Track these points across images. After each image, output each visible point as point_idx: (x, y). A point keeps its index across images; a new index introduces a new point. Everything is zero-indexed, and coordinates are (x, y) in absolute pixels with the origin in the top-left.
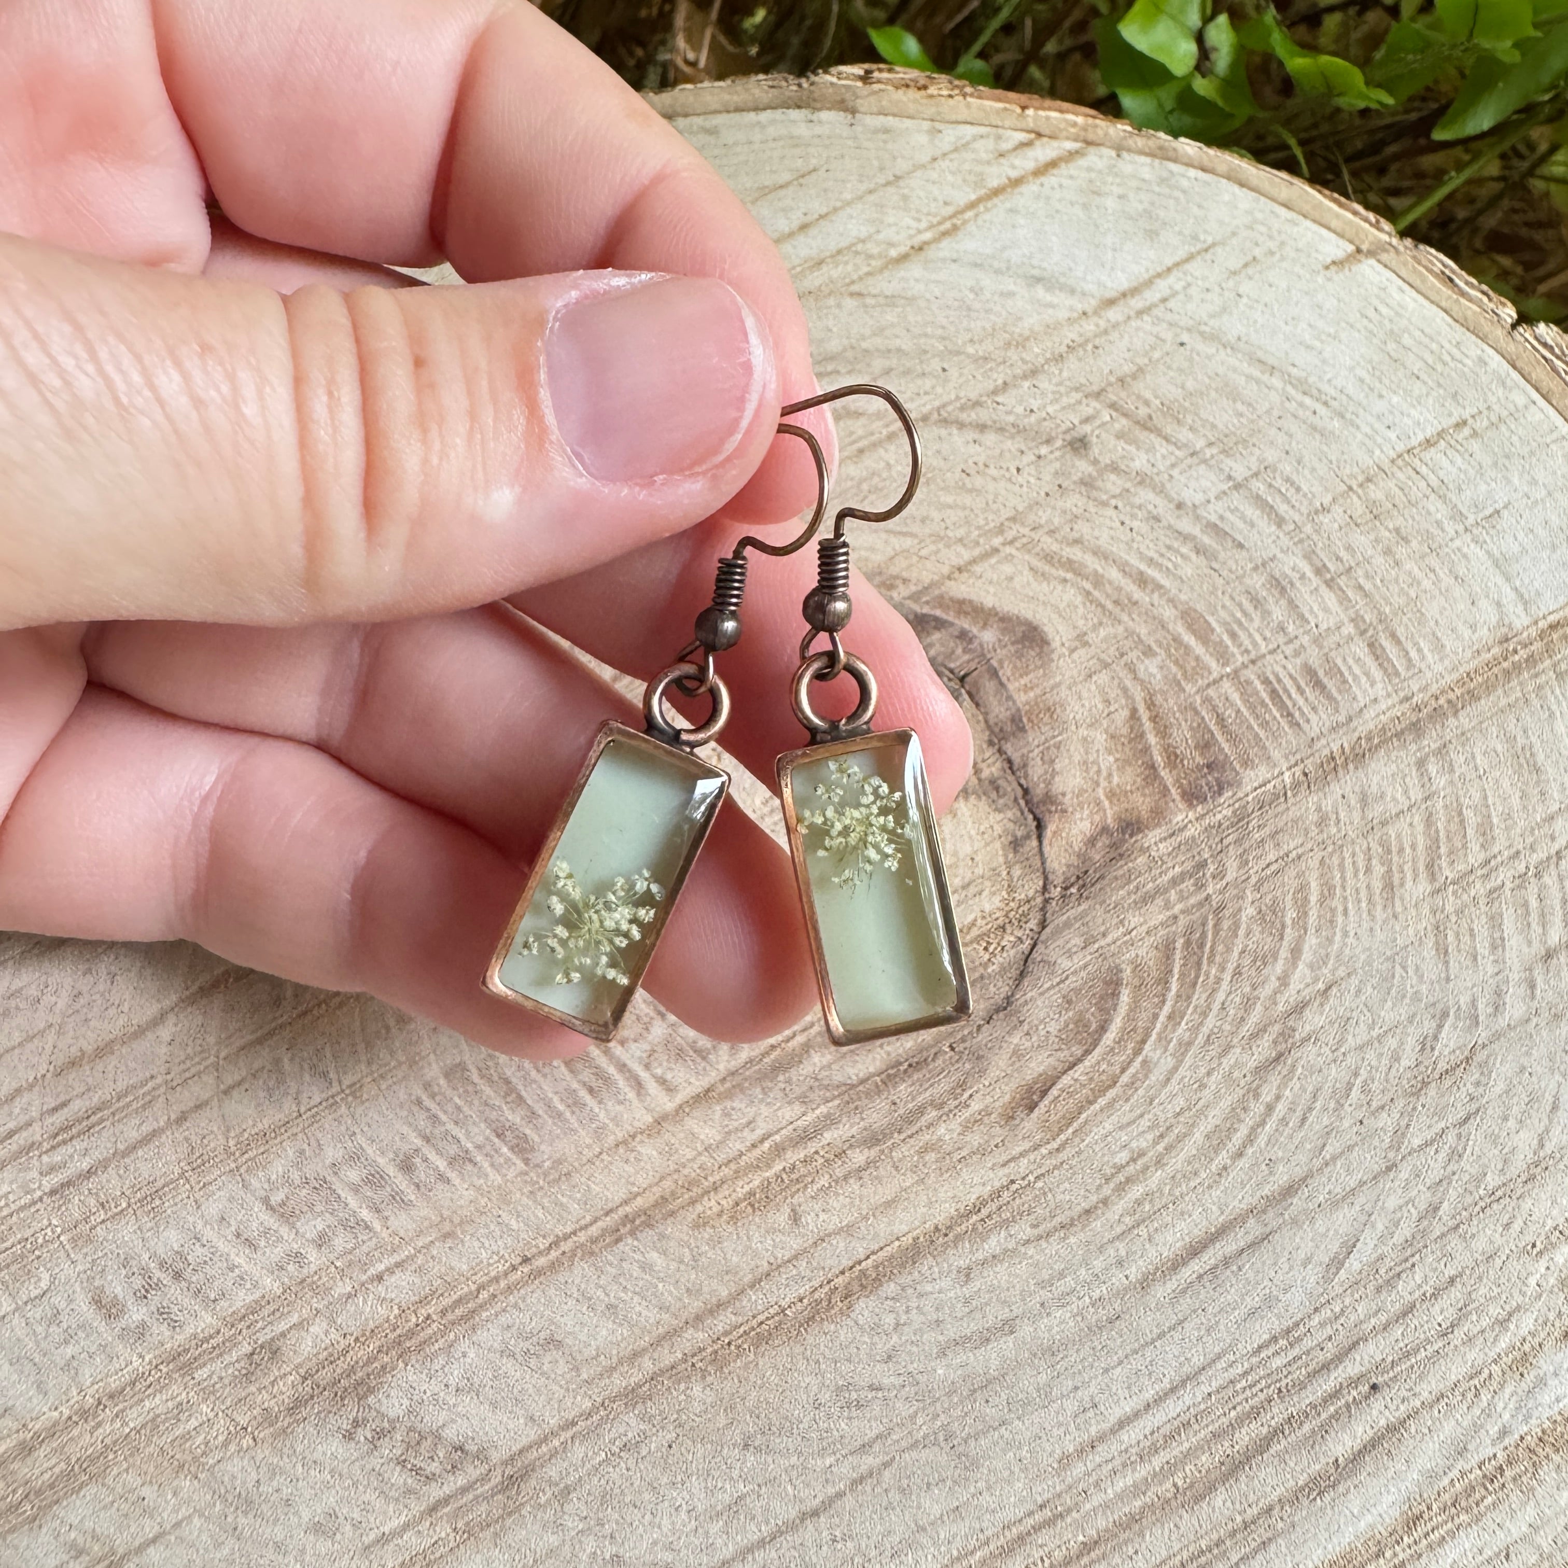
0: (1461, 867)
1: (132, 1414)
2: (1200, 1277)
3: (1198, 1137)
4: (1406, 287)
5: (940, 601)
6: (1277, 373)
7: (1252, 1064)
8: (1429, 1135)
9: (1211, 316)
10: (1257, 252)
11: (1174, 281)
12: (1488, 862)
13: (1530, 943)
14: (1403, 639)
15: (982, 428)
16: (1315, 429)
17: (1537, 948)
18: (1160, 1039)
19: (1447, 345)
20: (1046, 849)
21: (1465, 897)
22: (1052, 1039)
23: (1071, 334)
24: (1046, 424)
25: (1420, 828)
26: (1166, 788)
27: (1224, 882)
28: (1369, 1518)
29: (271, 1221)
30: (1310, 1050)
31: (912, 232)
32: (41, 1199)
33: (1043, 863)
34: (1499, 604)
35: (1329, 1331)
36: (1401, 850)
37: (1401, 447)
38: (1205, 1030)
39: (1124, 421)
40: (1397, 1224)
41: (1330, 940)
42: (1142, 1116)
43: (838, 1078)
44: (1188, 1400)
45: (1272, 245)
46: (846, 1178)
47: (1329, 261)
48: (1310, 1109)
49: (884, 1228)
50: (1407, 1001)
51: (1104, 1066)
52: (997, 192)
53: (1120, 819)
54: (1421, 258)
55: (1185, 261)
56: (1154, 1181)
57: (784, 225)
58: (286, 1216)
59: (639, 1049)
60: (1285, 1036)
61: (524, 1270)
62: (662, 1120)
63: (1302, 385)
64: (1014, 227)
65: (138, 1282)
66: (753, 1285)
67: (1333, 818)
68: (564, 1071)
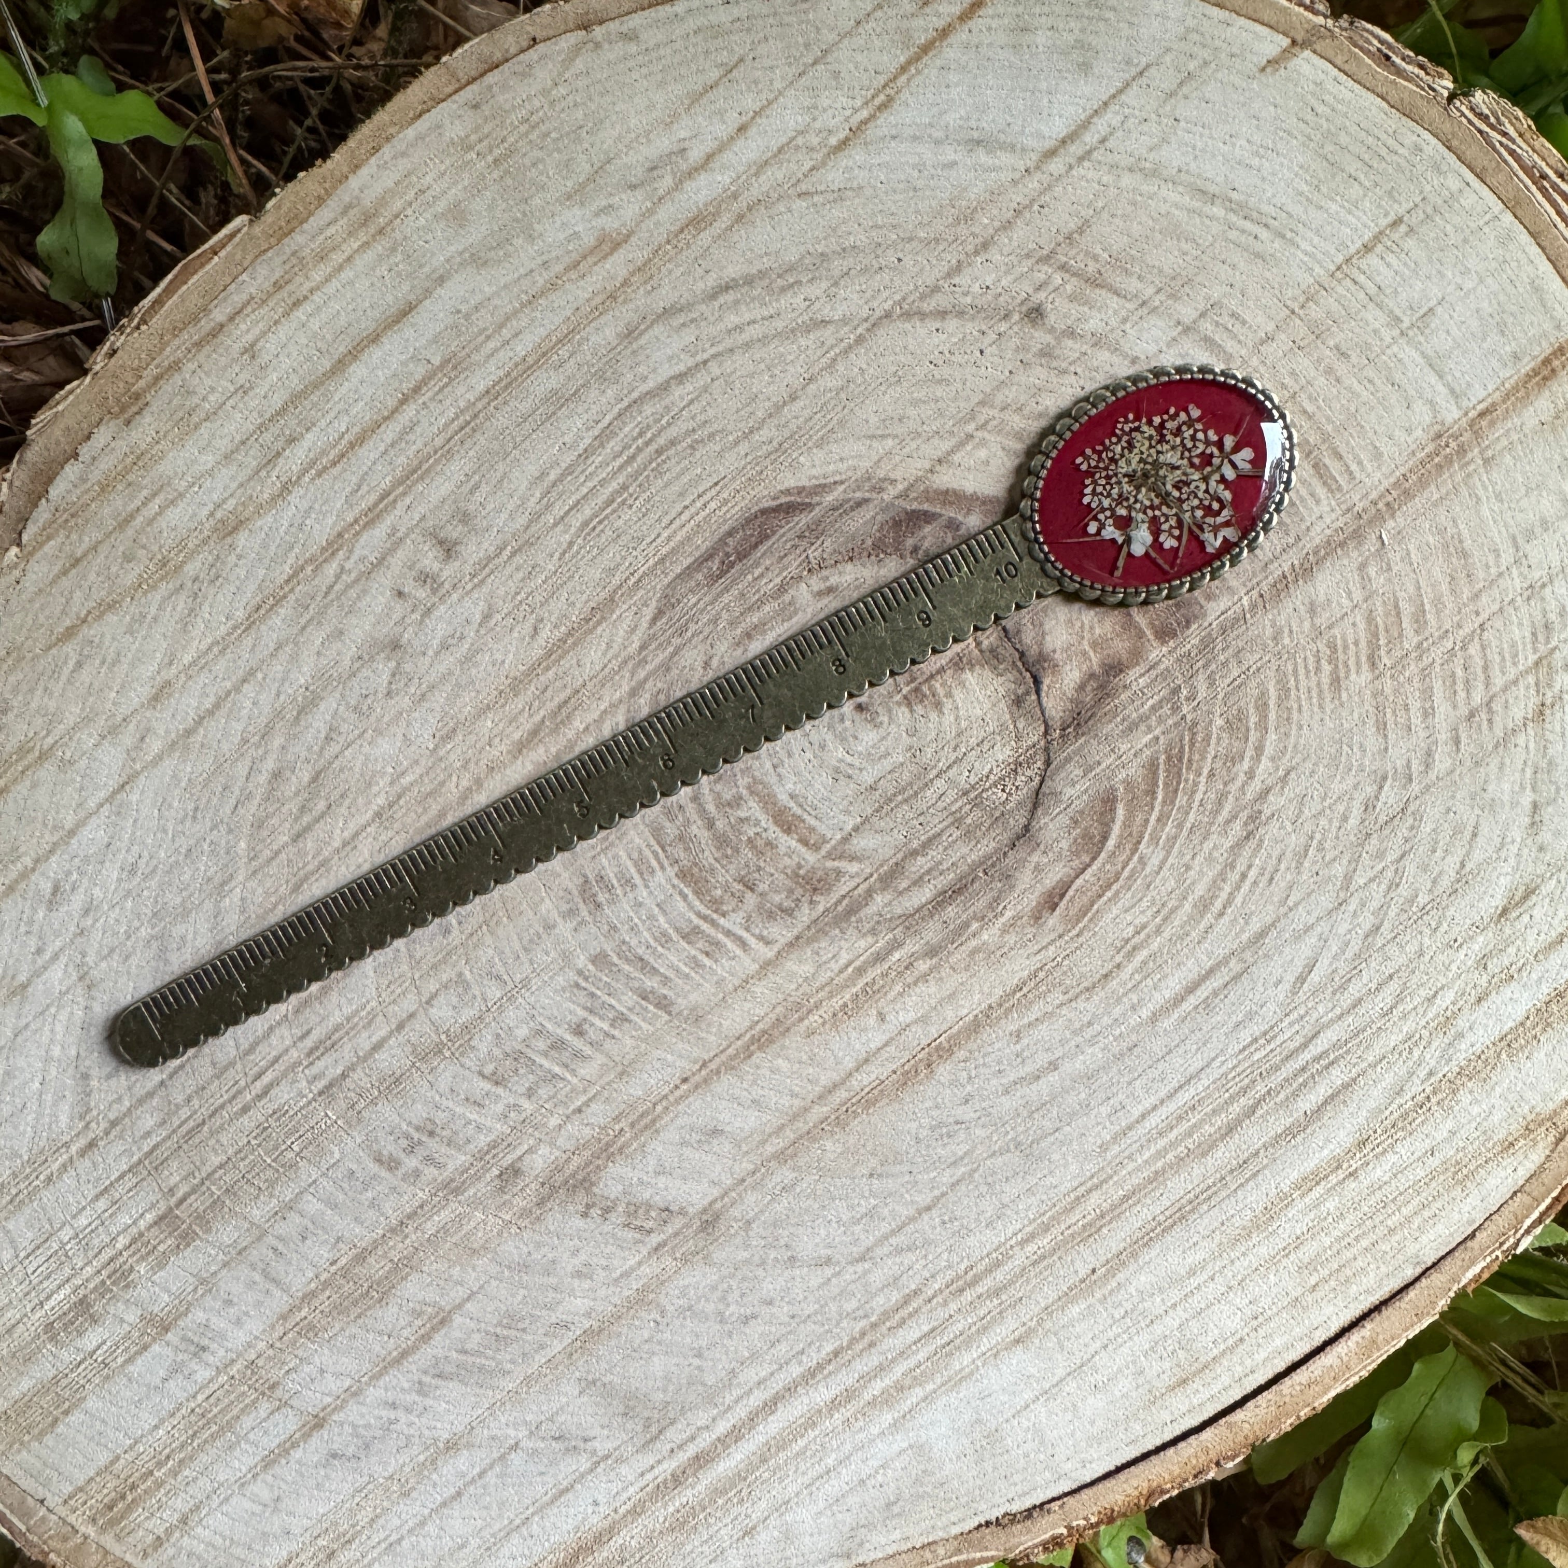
0: (1398, 653)
1: (427, 1225)
2: (1196, 1007)
3: (1187, 907)
4: (1342, 77)
5: (927, 495)
6: (1218, 202)
7: (1228, 844)
8: (1371, 874)
9: (1152, 149)
10: (1192, 66)
11: (1111, 117)
12: (1420, 645)
13: (1455, 707)
14: (1344, 454)
15: (942, 314)
16: (1258, 255)
17: (1464, 711)
18: (1151, 839)
19: (1383, 136)
20: (1044, 700)
21: (1401, 678)
22: (1065, 853)
23: (1017, 197)
25: (1362, 626)
26: (1141, 630)
27: (1196, 703)
28: (1332, 1147)
29: (487, 1086)
30: (1274, 825)
31: (848, 113)
32: (314, 1099)
33: (1043, 713)
35: (1297, 1027)
36: (1346, 647)
37: (1340, 259)
38: (1189, 825)
39: (1074, 281)
40: (1347, 944)
41: (1287, 735)
42: (1141, 899)
43: (899, 911)
44: (1192, 1092)
45: (1206, 54)
46: (915, 983)
47: (1264, 61)
48: (1276, 871)
49: (950, 1014)
50: (1353, 772)
51: (1108, 867)
52: (925, 49)
53: (1104, 664)
54: (1356, 38)
55: (1120, 91)
56: (1155, 945)
57: (722, 130)
58: (498, 1081)
59: (739, 917)
60: (1254, 818)
61: (685, 1087)
62: (766, 966)
63: (1243, 210)
64: (948, 86)
65: (404, 1143)
66: (857, 1070)
67: (1286, 630)
68: (683, 944)
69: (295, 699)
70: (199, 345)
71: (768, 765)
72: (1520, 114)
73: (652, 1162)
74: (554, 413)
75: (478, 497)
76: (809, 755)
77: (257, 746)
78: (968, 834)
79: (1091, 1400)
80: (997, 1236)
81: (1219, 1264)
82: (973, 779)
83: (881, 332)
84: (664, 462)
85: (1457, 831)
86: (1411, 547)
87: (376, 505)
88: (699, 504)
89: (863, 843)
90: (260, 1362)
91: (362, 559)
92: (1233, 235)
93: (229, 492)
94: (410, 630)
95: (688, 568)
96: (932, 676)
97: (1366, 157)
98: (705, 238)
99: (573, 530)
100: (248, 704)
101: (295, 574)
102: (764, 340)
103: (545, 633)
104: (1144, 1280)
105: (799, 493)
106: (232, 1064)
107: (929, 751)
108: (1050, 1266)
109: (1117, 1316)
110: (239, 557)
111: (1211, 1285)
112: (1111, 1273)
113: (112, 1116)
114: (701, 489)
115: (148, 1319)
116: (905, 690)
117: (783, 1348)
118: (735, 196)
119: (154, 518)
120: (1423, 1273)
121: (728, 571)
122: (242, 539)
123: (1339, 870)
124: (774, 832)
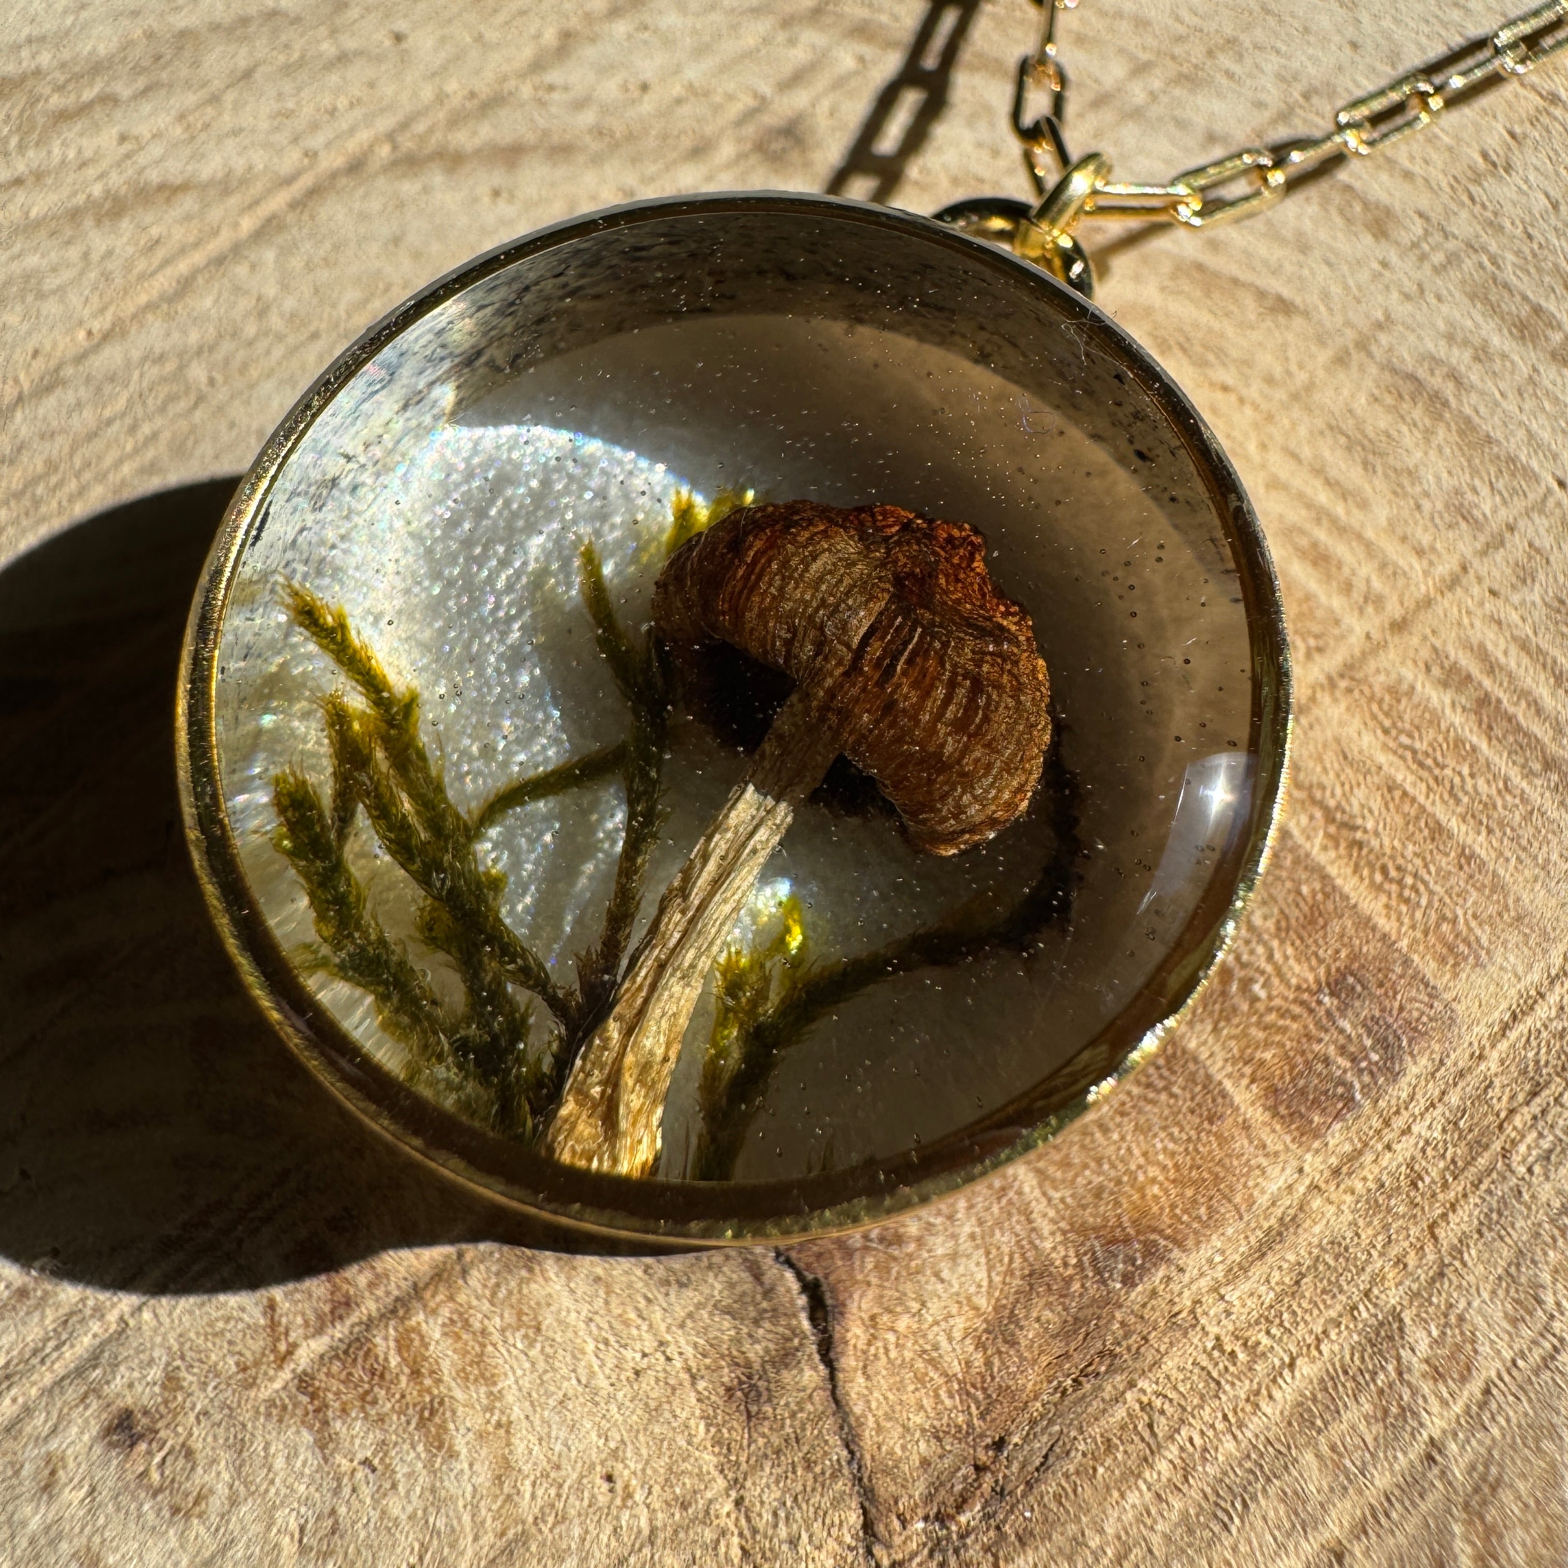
15: (512, 155)
20: (855, 1386)
24: (686, 109)
27: (1475, 1387)
53: (1083, 1230)
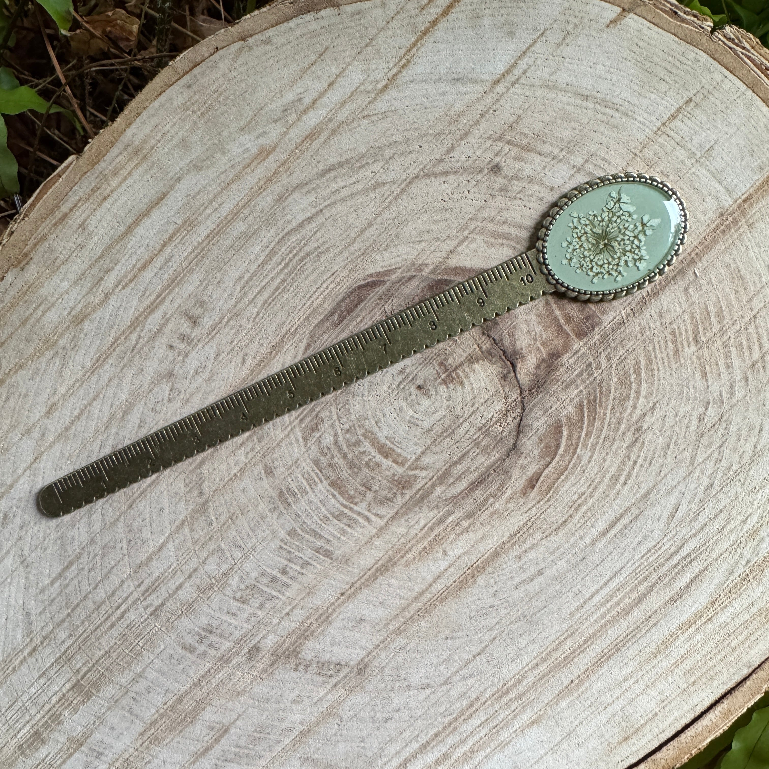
0: (710, 335)
1: (213, 681)
2: (615, 535)
3: (606, 481)
4: (652, 26)
5: (446, 271)
6: (590, 99)
7: (625, 446)
8: (705, 455)
9: (552, 74)
10: (569, 28)
11: (527, 60)
12: (721, 329)
13: (744, 361)
15: (446, 173)
16: (614, 126)
17: (748, 362)
18: (583, 446)
19: (677, 56)
20: (518, 376)
21: (713, 348)
22: (537, 457)
23: (480, 107)
24: (477, 162)
25: (688, 321)
26: (568, 334)
27: (601, 370)
28: (696, 606)
29: (239, 604)
30: (650, 433)
31: (386, 71)
32: (148, 618)
33: (519, 383)
34: (716, 198)
35: (672, 542)
36: (681, 334)
37: (659, 124)
38: (602, 437)
39: (515, 149)
40: (695, 495)
41: (652, 384)
42: (580, 479)
43: (450, 495)
44: (617, 581)
45: (576, 21)
46: (462, 533)
47: (609, 21)
48: (653, 458)
49: (481, 548)
50: (691, 401)
52: (425, 33)
53: (549, 354)
54: (658, 4)
55: (531, 46)
56: (590, 503)
57: (319, 86)
58: (244, 601)
59: (364, 505)
60: (638, 430)
61: (343, 597)
62: (381, 529)
63: (604, 103)
64: (438, 52)
65: (197, 638)
66: (434, 582)
67: (647, 327)
68: (336, 521)
69: (121, 407)
70: (55, 225)
71: (373, 423)
72: (752, 36)
73: (328, 640)
74: (244, 244)
75: (207, 292)
76: (395, 415)
77: (103, 433)
78: (484, 451)
79: (576, 752)
80: (517, 666)
81: (640, 674)
82: (483, 422)
83: (414, 185)
84: (304, 265)
85: (751, 429)
86: (712, 276)
87: (155, 301)
88: (324, 286)
89: (427, 460)
90: (131, 759)
91: (150, 331)
92: (600, 116)
93: (77, 301)
94: (178, 365)
95: (322, 320)
96: (457, 368)
97: (669, 68)
98: (316, 144)
99: (259, 306)
100: (97, 412)
101: (116, 341)
102: (351, 196)
103: (249, 360)
104: (599, 685)
105: (377, 275)
106: (103, 602)
107: (459, 408)
108: (548, 681)
109: (587, 706)
110: (86, 335)
111: (637, 685)
112: (582, 682)
113: (44, 634)
114: (325, 278)
115: (71, 740)
116: (443, 376)
117: (407, 734)
118: (330, 120)
119: (40, 318)
120: (754, 671)
121: (343, 321)
122: (86, 325)
123: (687, 454)
124: (379, 458)
